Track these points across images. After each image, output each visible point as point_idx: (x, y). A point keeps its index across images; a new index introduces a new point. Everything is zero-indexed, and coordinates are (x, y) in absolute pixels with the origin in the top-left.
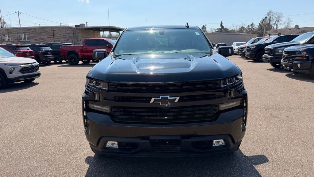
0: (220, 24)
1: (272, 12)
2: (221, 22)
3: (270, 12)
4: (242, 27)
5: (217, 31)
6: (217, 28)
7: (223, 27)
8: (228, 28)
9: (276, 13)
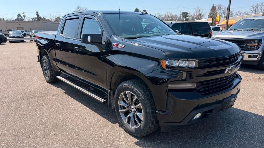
0: (36, 13)
1: (81, 7)
2: (37, 12)
3: (79, 7)
4: (58, 17)
5: (34, 20)
6: (34, 17)
7: (39, 16)
8: (45, 18)
9: (83, 8)
